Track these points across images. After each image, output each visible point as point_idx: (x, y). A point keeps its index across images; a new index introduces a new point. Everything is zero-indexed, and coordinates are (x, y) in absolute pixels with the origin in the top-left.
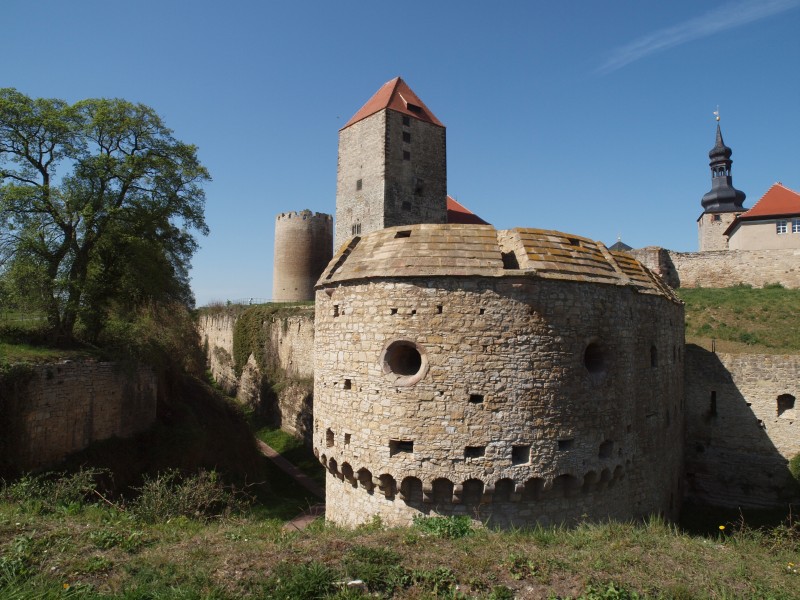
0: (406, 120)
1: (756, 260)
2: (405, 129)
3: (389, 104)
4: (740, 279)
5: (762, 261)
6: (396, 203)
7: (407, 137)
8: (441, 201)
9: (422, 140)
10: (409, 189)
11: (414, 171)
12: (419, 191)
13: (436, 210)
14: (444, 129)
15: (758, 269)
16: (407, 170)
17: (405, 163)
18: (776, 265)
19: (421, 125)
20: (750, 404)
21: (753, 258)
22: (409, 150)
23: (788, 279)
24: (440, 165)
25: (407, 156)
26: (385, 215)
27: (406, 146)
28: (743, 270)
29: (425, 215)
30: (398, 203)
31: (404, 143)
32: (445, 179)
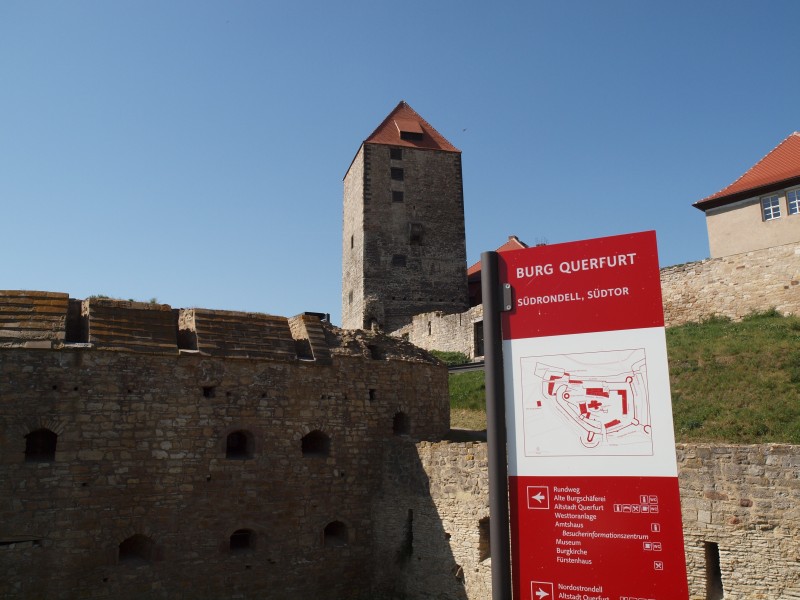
0: (396, 152)
1: (734, 272)
2: (396, 164)
3: (372, 137)
4: (713, 309)
5: (743, 273)
6: (382, 259)
7: (397, 174)
8: (456, 248)
9: (422, 173)
10: (403, 239)
11: (410, 215)
12: (416, 239)
13: (446, 261)
14: (458, 155)
15: (737, 288)
16: (398, 215)
17: (397, 207)
18: (767, 277)
19: (421, 156)
20: (448, 536)
21: (727, 270)
22: (402, 189)
23: (789, 299)
24: (452, 201)
25: (398, 197)
26: (366, 275)
27: (396, 185)
28: (715, 293)
29: (429, 268)
30: (386, 258)
31: (393, 181)
32: (463, 219)
